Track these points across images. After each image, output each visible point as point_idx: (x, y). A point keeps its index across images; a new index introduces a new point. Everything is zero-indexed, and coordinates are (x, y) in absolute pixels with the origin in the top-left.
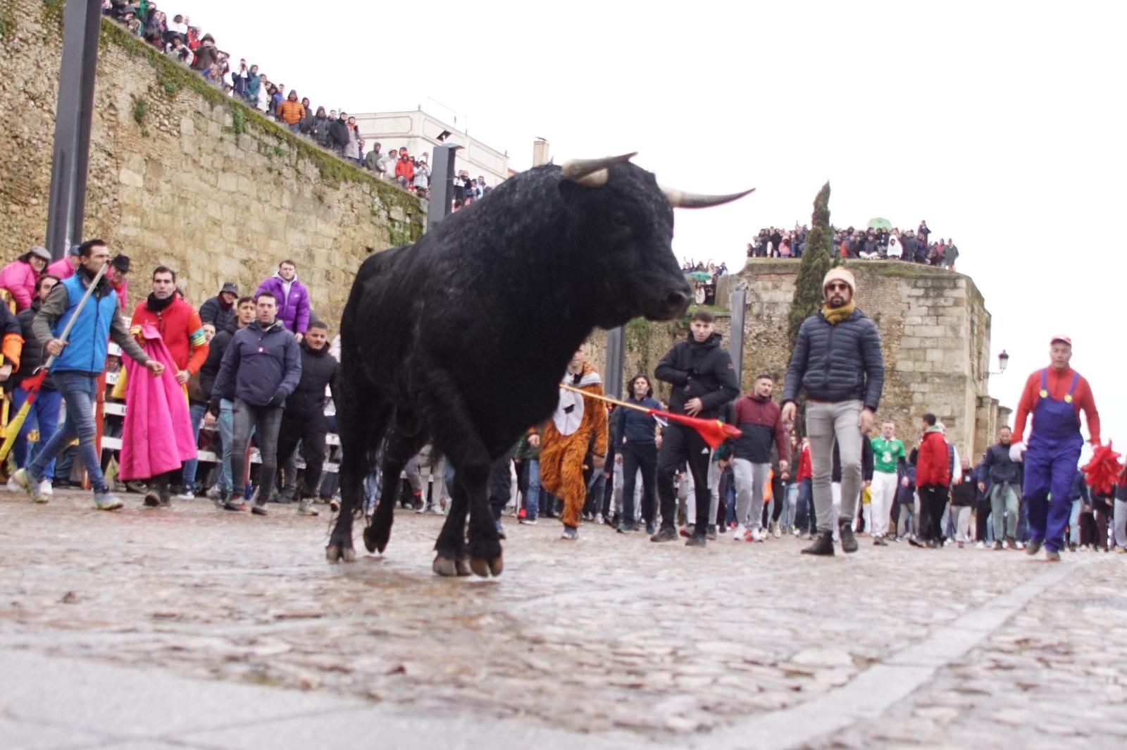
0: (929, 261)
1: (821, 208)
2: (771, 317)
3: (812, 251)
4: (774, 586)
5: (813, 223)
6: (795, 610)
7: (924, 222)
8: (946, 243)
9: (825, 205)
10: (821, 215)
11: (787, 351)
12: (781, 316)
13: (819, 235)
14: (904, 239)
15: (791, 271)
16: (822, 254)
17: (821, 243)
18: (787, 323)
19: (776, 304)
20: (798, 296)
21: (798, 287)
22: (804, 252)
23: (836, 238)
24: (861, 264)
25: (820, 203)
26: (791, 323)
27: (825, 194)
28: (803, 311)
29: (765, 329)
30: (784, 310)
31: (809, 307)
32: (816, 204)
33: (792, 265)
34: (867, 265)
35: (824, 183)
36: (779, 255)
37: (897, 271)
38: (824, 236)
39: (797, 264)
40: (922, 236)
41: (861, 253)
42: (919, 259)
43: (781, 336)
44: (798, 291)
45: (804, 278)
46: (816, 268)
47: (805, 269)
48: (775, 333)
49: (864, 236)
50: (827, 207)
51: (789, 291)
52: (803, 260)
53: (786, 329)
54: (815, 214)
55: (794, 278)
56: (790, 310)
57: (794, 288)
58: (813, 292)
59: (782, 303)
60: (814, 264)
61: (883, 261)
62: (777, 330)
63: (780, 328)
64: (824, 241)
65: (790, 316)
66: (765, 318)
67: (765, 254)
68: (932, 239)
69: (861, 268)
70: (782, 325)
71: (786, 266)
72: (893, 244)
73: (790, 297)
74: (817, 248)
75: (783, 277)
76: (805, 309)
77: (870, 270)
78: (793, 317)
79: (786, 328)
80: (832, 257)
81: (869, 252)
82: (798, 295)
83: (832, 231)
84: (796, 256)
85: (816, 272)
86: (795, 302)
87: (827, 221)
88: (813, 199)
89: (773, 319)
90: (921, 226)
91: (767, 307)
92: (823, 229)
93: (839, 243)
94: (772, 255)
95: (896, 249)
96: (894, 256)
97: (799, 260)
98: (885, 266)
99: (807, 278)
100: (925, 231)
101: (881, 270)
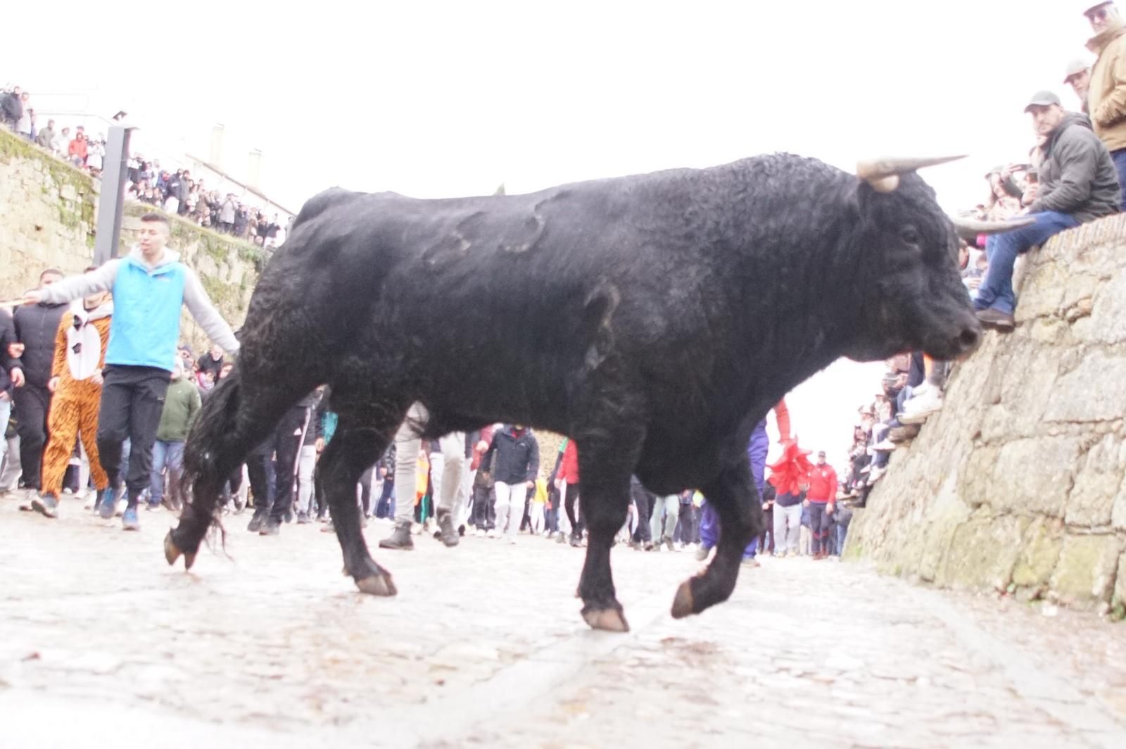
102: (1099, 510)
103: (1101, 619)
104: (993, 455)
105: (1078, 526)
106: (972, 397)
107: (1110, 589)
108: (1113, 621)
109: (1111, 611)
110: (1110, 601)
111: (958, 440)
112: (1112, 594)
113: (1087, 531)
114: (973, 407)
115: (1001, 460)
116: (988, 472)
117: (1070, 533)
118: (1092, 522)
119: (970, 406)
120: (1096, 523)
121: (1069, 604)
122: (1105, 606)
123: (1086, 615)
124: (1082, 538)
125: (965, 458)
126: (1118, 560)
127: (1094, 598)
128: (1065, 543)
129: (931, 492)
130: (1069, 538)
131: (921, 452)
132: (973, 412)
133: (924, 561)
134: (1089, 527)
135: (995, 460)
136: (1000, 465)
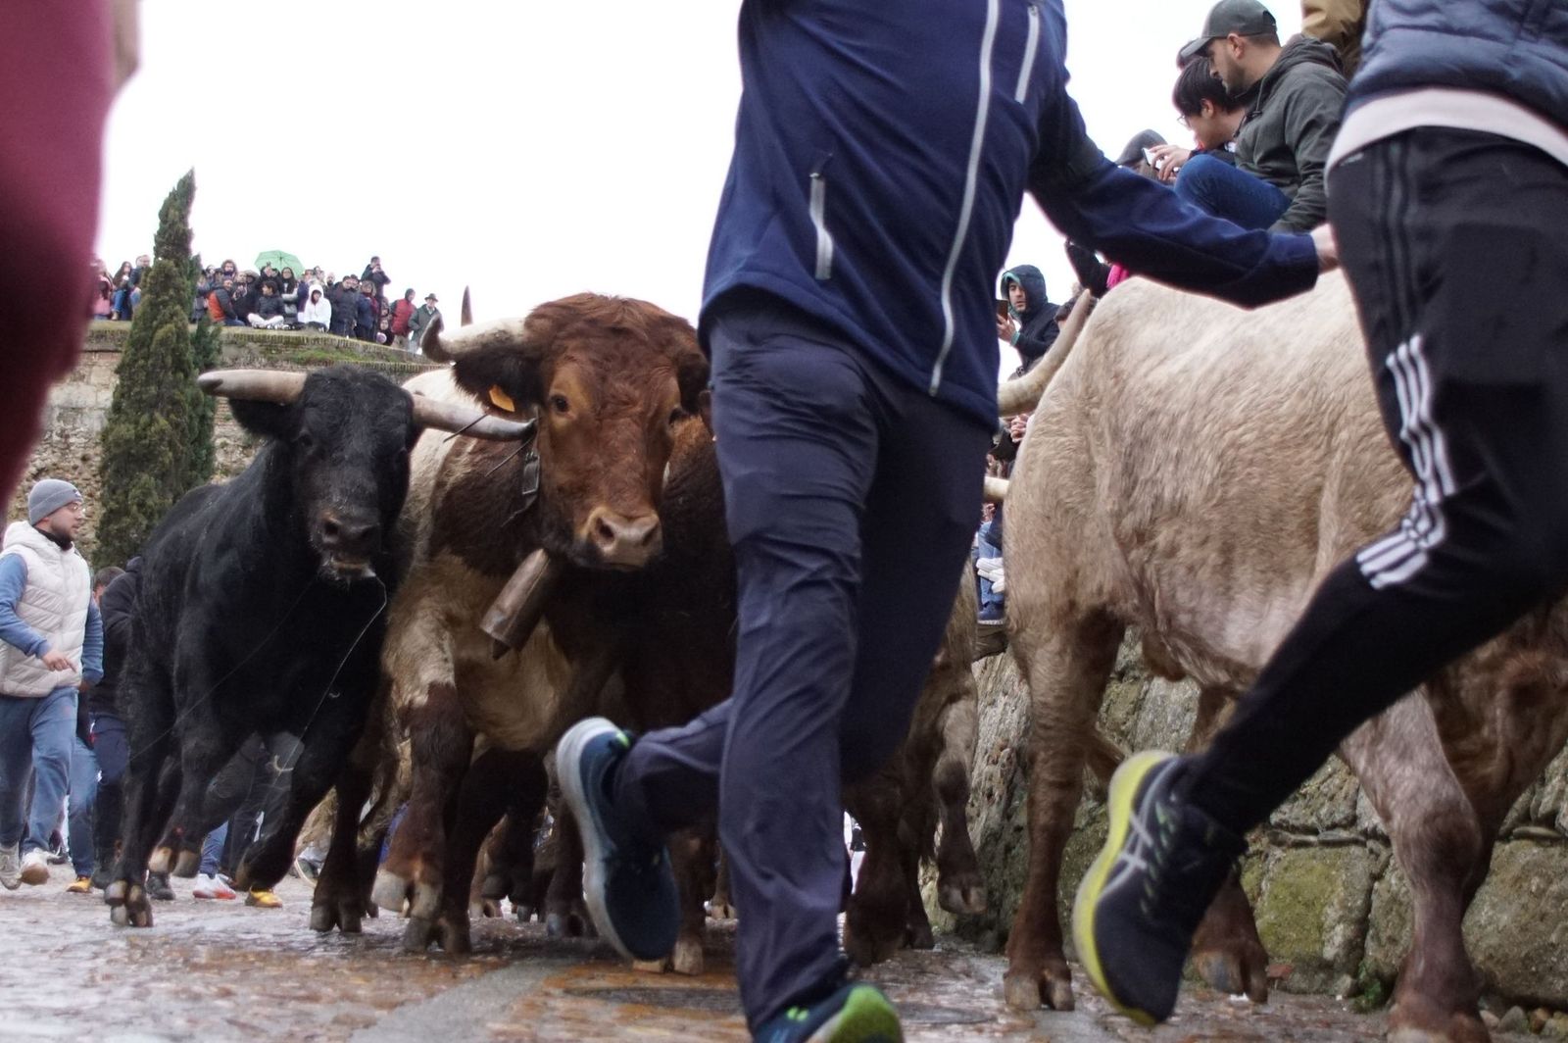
0: (384, 337)
1: (174, 223)
2: (67, 437)
3: (154, 306)
4: (26, 967)
5: (157, 252)
6: (58, 1013)
7: (375, 259)
8: (418, 302)
9: (183, 218)
10: (174, 236)
11: (97, 505)
12: (88, 436)
13: (168, 277)
14: (333, 292)
15: (111, 346)
16: (172, 316)
17: (171, 292)
18: (99, 449)
19: (78, 410)
20: (123, 395)
21: (122, 379)
22: (137, 309)
23: (202, 284)
24: (251, 338)
25: (174, 212)
26: (107, 450)
27: (184, 194)
28: (132, 427)
29: (55, 460)
30: (94, 423)
31: (145, 418)
32: (164, 215)
33: (113, 333)
34: (261, 340)
35: (182, 174)
37: (321, 355)
38: (178, 281)
39: (122, 332)
40: (369, 288)
41: (253, 317)
42: (364, 332)
43: (86, 475)
44: (122, 385)
45: (136, 361)
46: (163, 342)
47: (139, 344)
48: (75, 468)
49: (256, 282)
50: (185, 224)
51: (106, 386)
52: (135, 324)
53: (97, 461)
54: (162, 233)
55: (116, 360)
56: (106, 422)
57: (116, 380)
58: (153, 390)
59: (91, 409)
60: (160, 333)
61: (294, 334)
62: (79, 463)
63: (84, 459)
64: (178, 289)
65: (105, 435)
66: (56, 438)
68: (392, 294)
69: (250, 344)
70: (91, 452)
71: (101, 335)
72: (314, 301)
73: (106, 398)
74: (165, 304)
75: (97, 358)
76: (137, 423)
77: (269, 349)
78: (110, 438)
79: (98, 459)
80: (193, 321)
81: (266, 315)
82: (121, 394)
84: (120, 318)
85: (163, 350)
86: (117, 408)
87: (187, 251)
88: (159, 206)
89: (72, 440)
90: (369, 268)
91: (60, 417)
92: (177, 265)
93: (204, 294)
95: (320, 312)
96: (316, 325)
97: (126, 325)
98: (297, 343)
99: (141, 362)
100: (376, 278)
101: (289, 352)
102: (1332, 798)
103: (1339, 1005)
104: (1133, 696)
105: (1294, 829)
107: (1355, 947)
108: (1361, 1010)
109: (1356, 992)
110: (1355, 975)
112: (1362, 956)
113: (1312, 838)
115: (1148, 705)
116: (1123, 728)
117: (1280, 844)
118: (1320, 820)
120: (1329, 823)
121: (1281, 979)
122: (1346, 981)
123: (1312, 999)
124: (1302, 851)
126: (1370, 891)
127: (1328, 967)
128: (1271, 862)
130: (1278, 852)
131: (1005, 694)
134: (1315, 832)
135: (1138, 706)
136: (1147, 716)
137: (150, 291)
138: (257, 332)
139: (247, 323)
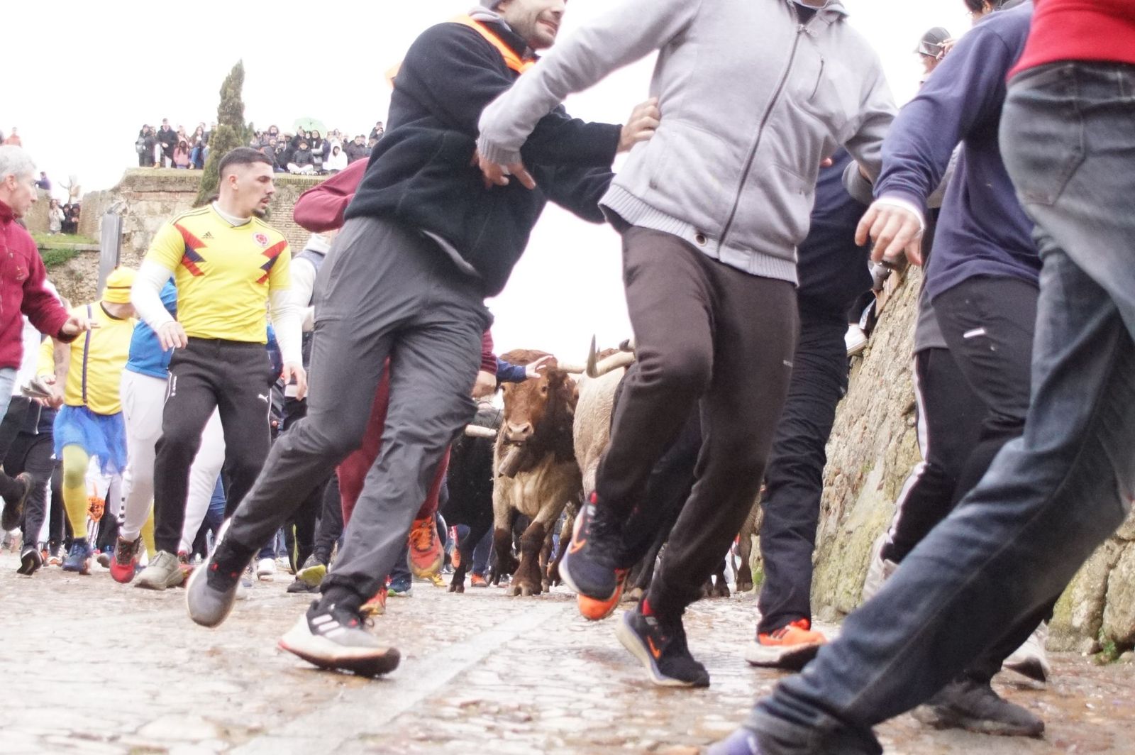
1: (231, 98)
9: (237, 95)
10: (231, 109)
13: (228, 137)
14: (348, 147)
15: (189, 188)
22: (207, 160)
23: (254, 141)
24: (289, 181)
25: (230, 92)
27: (236, 79)
32: (224, 94)
33: (191, 178)
34: (297, 183)
35: (234, 63)
36: (174, 165)
38: (236, 139)
39: (197, 178)
41: (291, 166)
47: (209, 185)
49: (294, 142)
50: (239, 99)
52: (207, 172)
54: (223, 106)
55: (193, 197)
67: (152, 162)
69: (289, 186)
71: (182, 180)
72: (335, 154)
75: (178, 196)
81: (301, 164)
83: (249, 133)
84: (195, 167)
87: (241, 118)
92: (235, 129)
94: (162, 165)
95: (339, 162)
96: (336, 171)
97: (200, 173)
103: (1084, 660)
106: (903, 355)
107: (1096, 618)
108: (1101, 663)
109: (1097, 650)
110: (1096, 637)
111: (885, 416)
112: (1101, 625)
114: (904, 369)
119: (900, 368)
122: (1090, 642)
123: (1064, 655)
125: (894, 442)
126: (1107, 577)
127: (1075, 632)
129: (850, 490)
132: (904, 376)
133: (841, 587)
137: (216, 148)
138: (294, 177)
139: (286, 170)
